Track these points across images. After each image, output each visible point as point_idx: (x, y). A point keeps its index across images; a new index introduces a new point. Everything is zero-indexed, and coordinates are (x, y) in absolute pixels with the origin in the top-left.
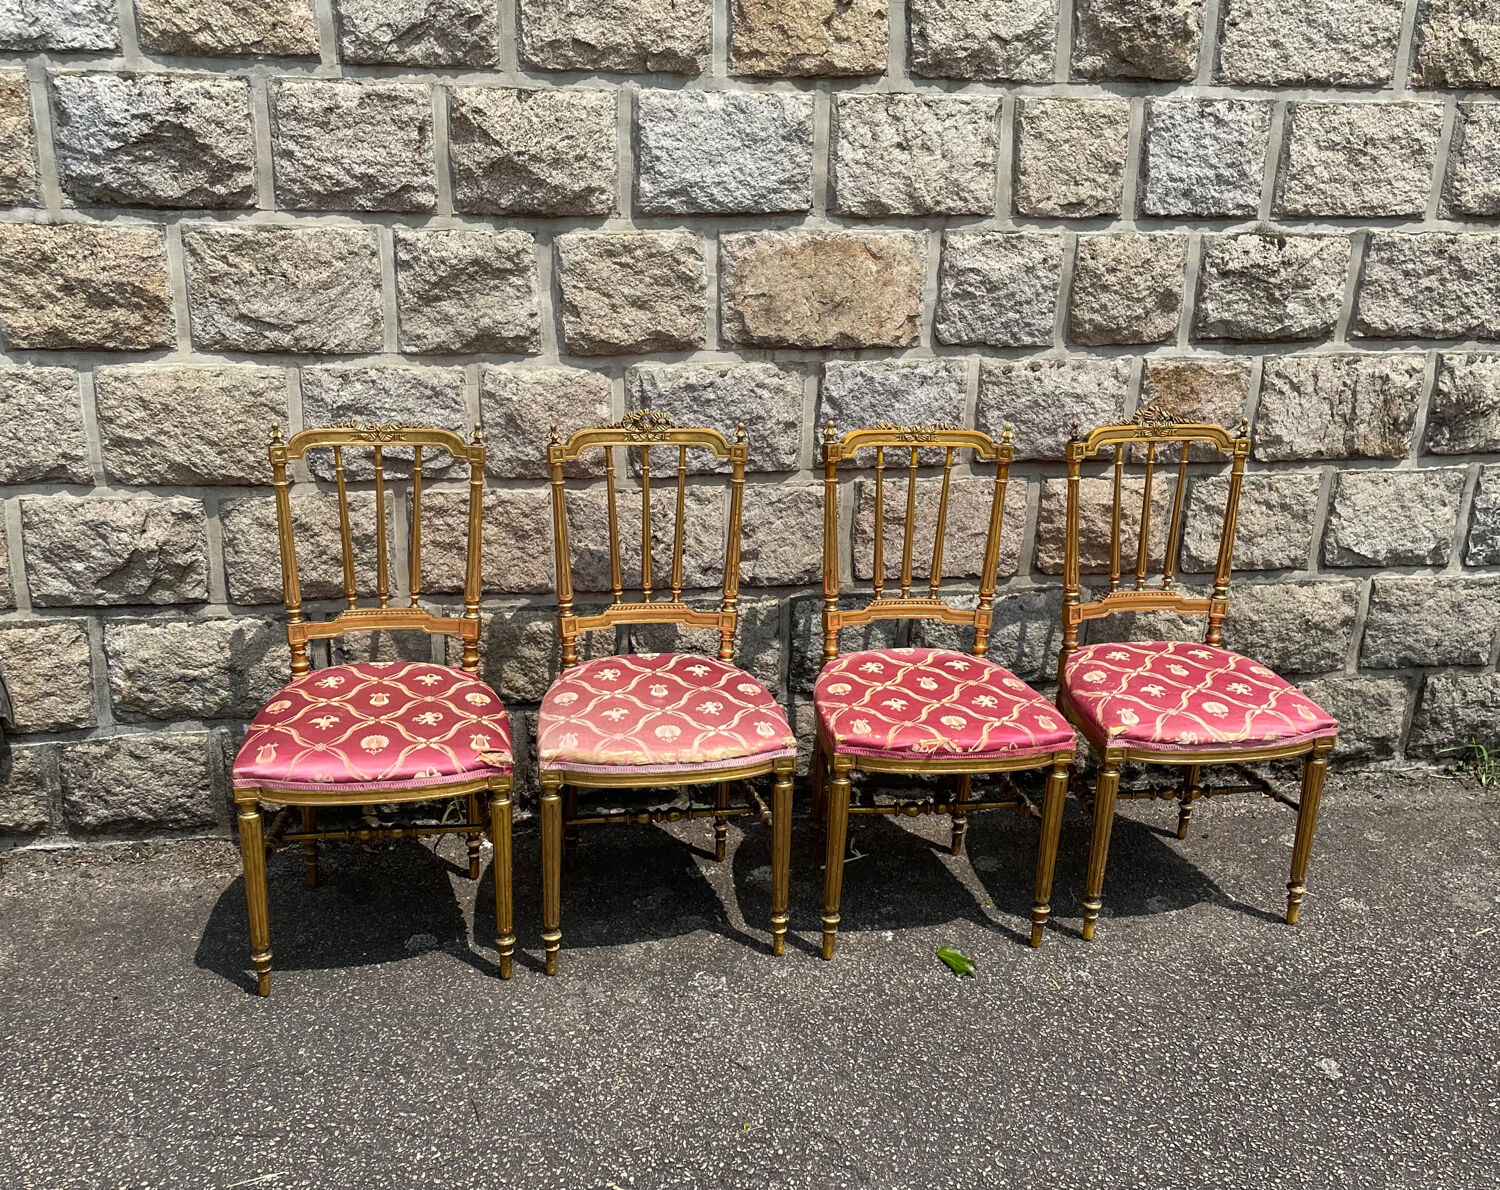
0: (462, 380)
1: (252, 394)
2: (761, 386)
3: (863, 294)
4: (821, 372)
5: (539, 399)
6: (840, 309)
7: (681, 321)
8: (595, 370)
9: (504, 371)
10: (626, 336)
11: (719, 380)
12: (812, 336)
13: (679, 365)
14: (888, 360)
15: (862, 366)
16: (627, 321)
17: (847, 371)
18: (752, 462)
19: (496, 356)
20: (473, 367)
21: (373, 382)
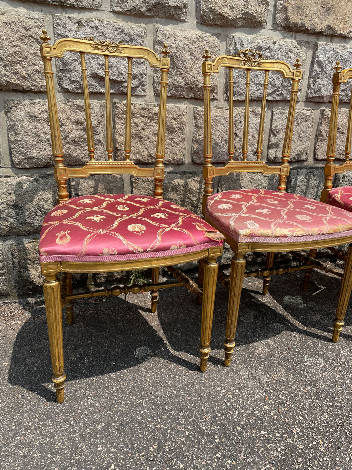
0: (145, 33)
1: (24, 28)
2: (291, 51)
3: (340, 5)
4: (316, 47)
5: (186, 47)
6: (329, 12)
7: (259, 8)
8: (214, 35)
9: (168, 29)
10: (232, 14)
11: (272, 46)
12: (316, 25)
13: (254, 36)
14: (344, 44)
15: (333, 46)
16: (232, 4)
17: (327, 48)
18: (282, 94)
19: (164, 20)
20: (151, 27)
21: (96, 27)
